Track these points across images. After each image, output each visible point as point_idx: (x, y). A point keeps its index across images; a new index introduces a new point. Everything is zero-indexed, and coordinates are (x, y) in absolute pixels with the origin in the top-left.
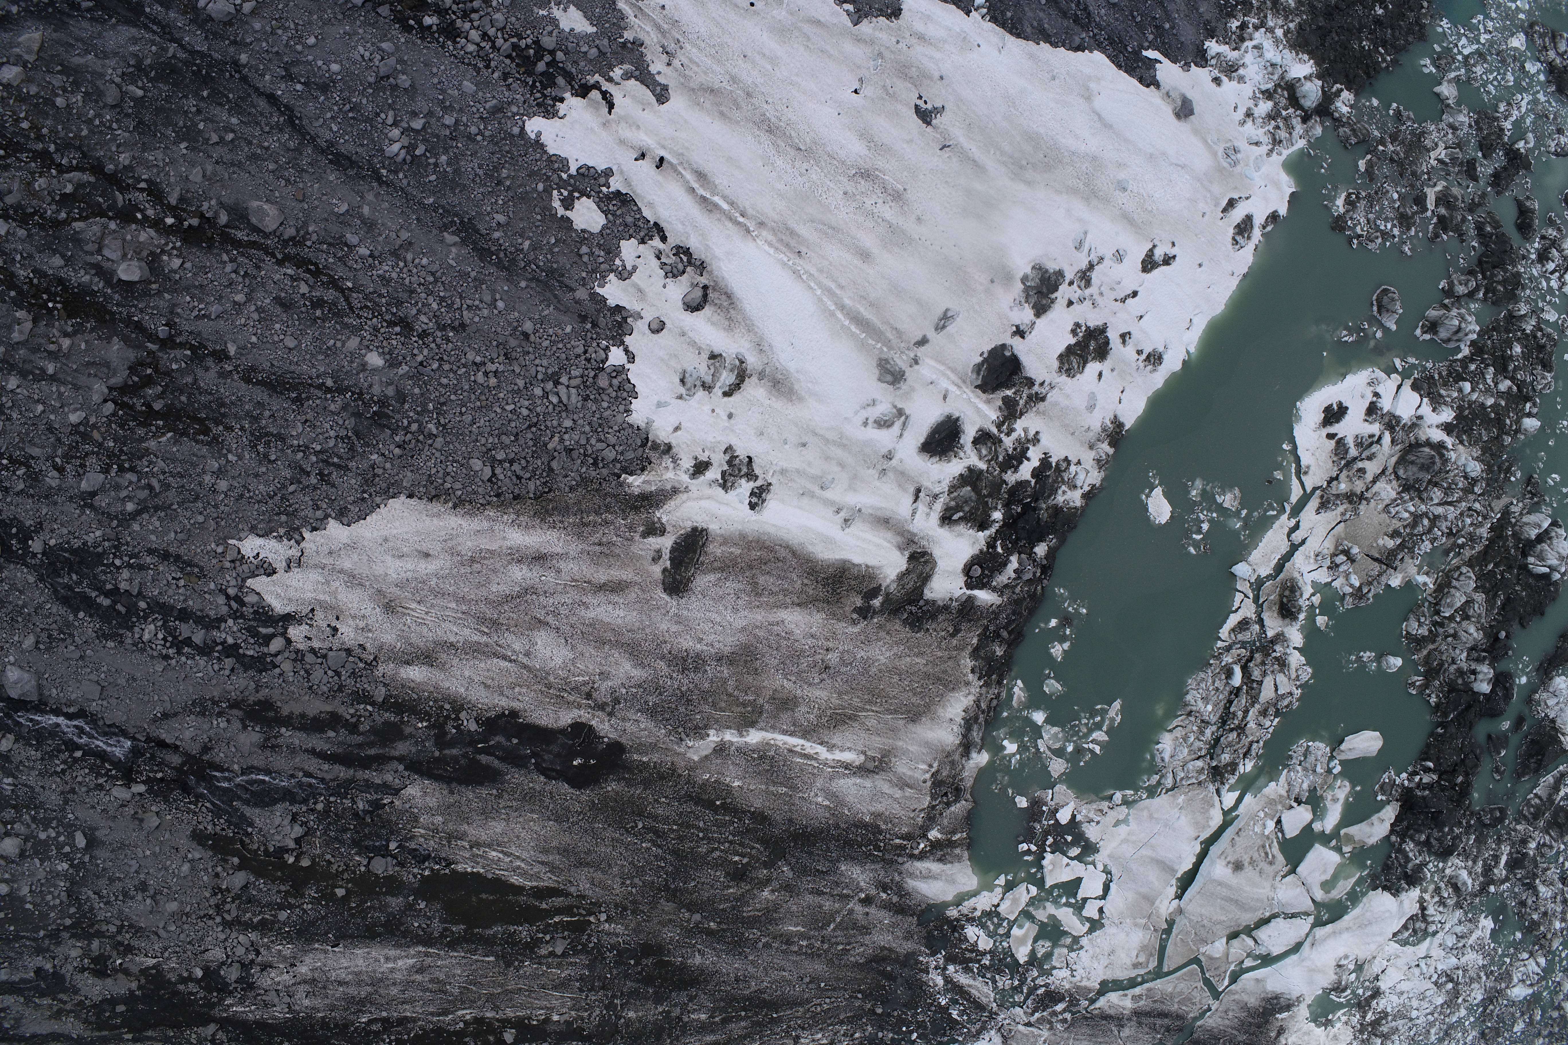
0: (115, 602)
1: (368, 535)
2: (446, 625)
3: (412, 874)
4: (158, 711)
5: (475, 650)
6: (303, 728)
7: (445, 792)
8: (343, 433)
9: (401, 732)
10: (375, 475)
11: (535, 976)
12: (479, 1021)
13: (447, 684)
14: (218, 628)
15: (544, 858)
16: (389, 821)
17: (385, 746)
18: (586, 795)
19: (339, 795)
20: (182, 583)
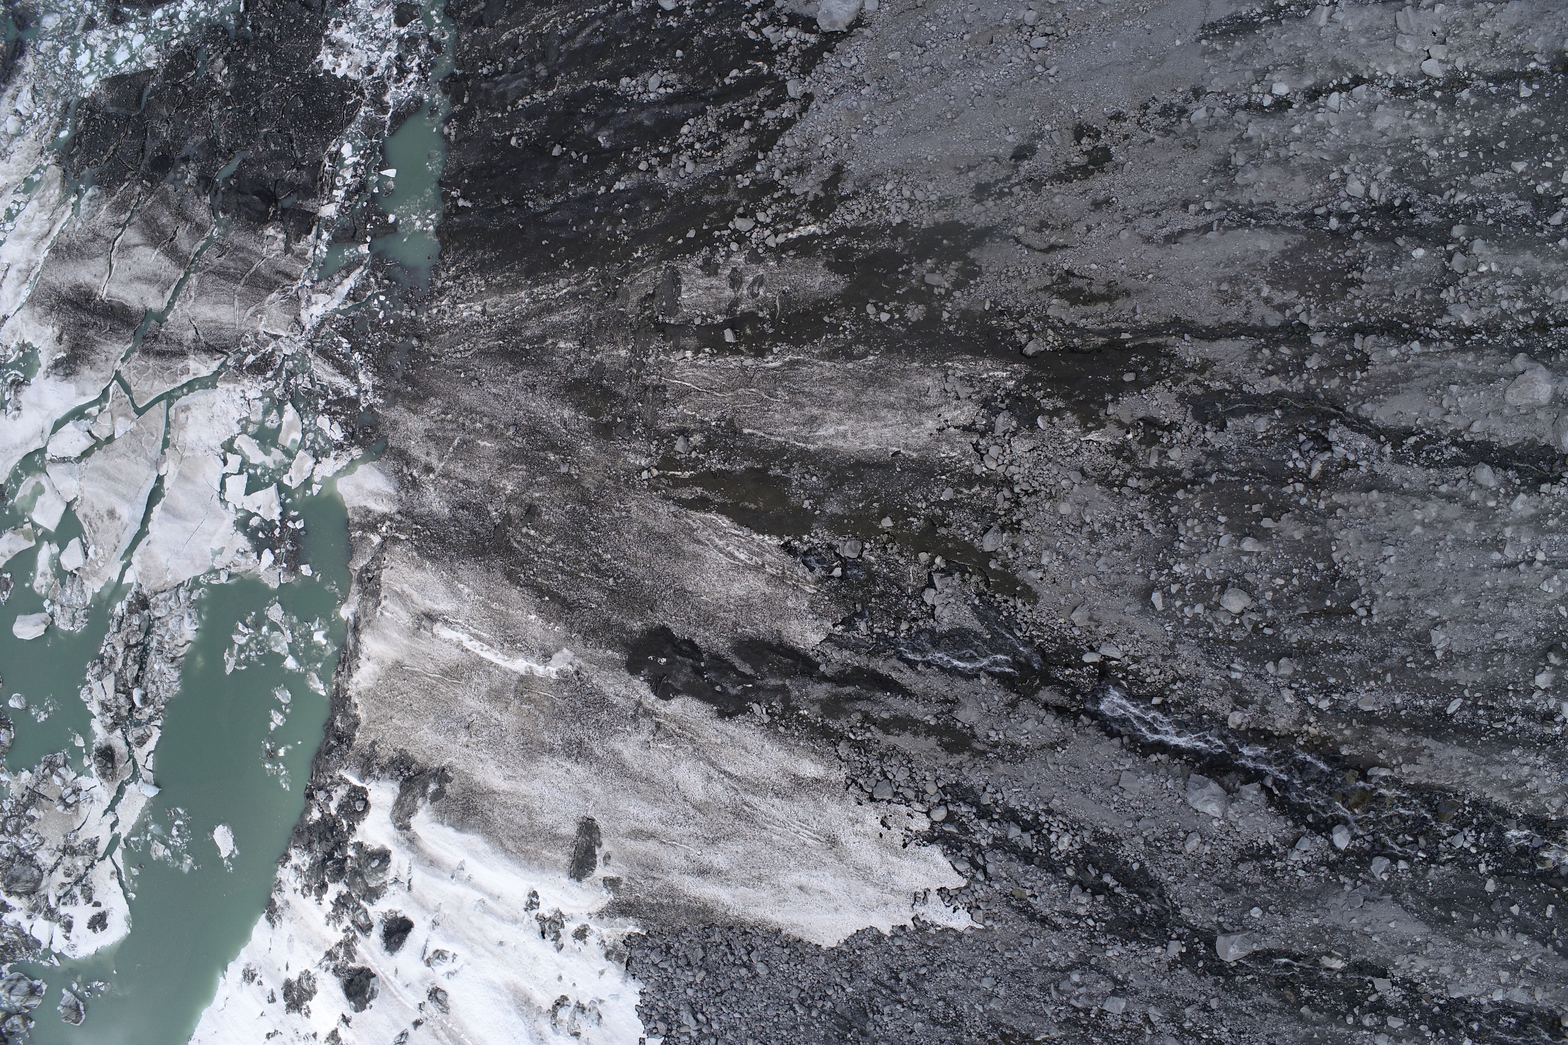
0: (1100, 876)
1: (852, 916)
2: (781, 816)
3: (819, 537)
4: (1060, 754)
5: (756, 787)
6: (915, 722)
7: (784, 633)
8: (877, 1017)
9: (822, 708)
10: (849, 971)
11: (706, 407)
12: (760, 353)
13: (782, 754)
14: (995, 838)
15: (698, 548)
16: (838, 603)
17: (835, 695)
18: (658, 619)
19: (886, 638)
20: (1028, 892)
